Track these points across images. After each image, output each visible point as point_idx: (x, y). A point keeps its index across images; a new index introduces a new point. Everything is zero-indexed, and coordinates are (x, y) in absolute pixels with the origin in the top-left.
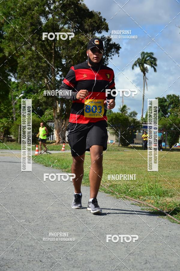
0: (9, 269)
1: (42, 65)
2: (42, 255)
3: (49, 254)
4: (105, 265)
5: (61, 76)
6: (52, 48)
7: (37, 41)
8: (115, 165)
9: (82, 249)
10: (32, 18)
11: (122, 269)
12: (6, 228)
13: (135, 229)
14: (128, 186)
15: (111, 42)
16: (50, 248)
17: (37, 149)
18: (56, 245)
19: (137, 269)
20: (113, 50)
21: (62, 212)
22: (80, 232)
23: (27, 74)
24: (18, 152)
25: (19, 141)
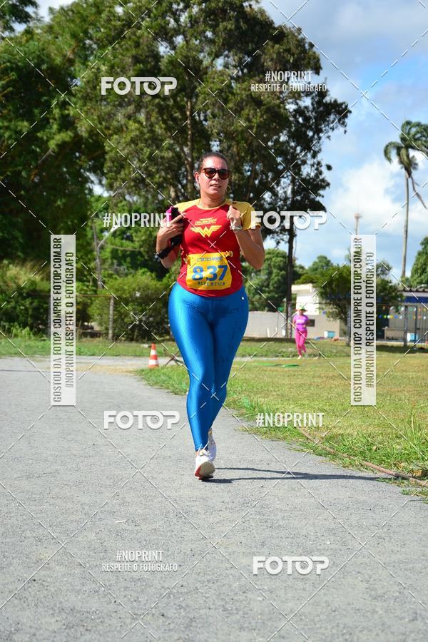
0: (87, 633)
1: (163, 154)
2: (165, 600)
3: (181, 599)
4: (315, 624)
6: (186, 114)
8: (339, 390)
9: (260, 587)
10: (137, 45)
11: (357, 632)
12: (80, 539)
13: (387, 539)
14: (370, 440)
15: (327, 99)
16: (185, 584)
17: (153, 353)
18: (199, 578)
19: (392, 633)
20: (332, 117)
21: (214, 500)
22: (255, 546)
23: (127, 178)
24: (108, 361)
25: (110, 335)
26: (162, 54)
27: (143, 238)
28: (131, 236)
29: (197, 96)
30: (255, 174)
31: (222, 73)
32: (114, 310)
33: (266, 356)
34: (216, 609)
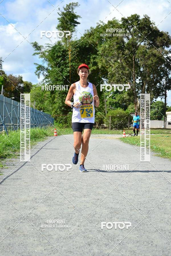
1: (126, 72)
2: (139, 205)
3: (145, 205)
5: (140, 80)
6: (133, 60)
7: (122, 55)
16: (145, 200)
17: (124, 133)
18: (149, 199)
21: (149, 176)
22: (165, 189)
23: (115, 80)
25: (110, 128)
26: (125, 41)
27: (119, 98)
28: (115, 97)
29: (136, 54)
30: (154, 78)
31: (143, 47)
32: (111, 120)
33: (158, 134)
34: (156, 208)
